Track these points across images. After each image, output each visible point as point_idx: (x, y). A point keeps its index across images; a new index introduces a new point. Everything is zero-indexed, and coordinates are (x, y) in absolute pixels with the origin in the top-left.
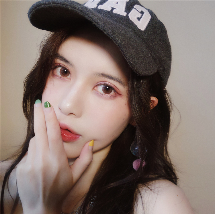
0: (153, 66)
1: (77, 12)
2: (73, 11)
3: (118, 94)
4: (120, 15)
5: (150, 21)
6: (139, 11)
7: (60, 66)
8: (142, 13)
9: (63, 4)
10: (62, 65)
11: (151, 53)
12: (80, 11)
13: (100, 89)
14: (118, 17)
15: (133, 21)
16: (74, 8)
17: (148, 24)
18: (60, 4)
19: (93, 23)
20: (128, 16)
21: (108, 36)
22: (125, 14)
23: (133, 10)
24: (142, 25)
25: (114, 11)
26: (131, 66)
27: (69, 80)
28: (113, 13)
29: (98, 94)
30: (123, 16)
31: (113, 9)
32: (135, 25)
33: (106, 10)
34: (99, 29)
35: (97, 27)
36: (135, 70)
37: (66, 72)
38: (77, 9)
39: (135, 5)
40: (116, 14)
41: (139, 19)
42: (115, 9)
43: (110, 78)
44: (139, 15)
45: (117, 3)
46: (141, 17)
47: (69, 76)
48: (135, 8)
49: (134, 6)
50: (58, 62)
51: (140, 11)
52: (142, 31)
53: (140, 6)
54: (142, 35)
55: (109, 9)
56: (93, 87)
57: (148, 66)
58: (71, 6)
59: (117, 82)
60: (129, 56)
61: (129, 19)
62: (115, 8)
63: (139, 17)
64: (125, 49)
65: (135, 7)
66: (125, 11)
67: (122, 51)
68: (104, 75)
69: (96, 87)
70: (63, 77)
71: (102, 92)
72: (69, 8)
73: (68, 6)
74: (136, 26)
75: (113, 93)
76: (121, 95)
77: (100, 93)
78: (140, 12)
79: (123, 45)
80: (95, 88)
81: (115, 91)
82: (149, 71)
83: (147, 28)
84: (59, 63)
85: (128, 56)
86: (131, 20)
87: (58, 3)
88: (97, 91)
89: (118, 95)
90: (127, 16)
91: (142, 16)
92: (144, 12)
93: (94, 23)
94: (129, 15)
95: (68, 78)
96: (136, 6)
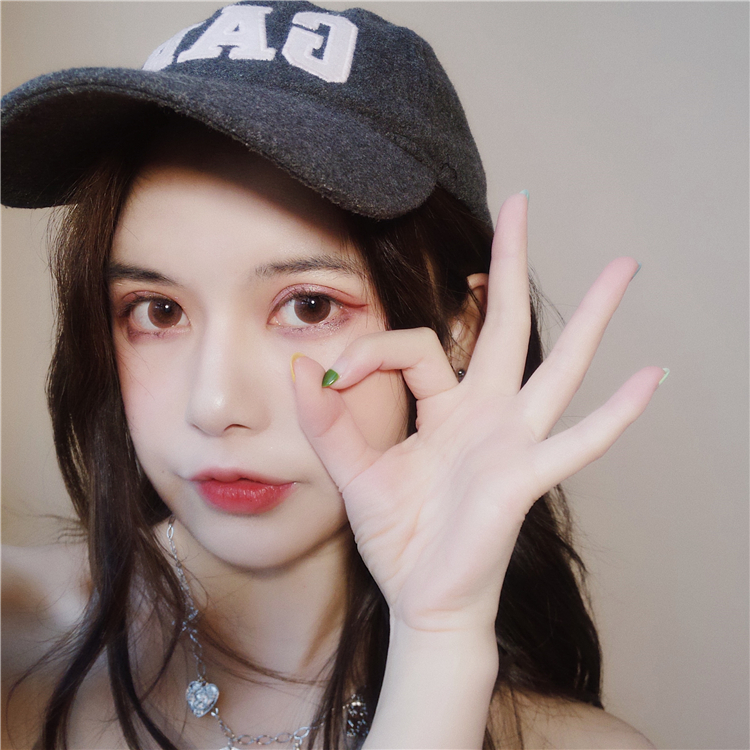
0: (413, 177)
1: (95, 91)
2: (85, 93)
3: (350, 306)
4: (254, 61)
5: (357, 45)
6: (311, 30)
7: (141, 299)
8: (324, 31)
9: (47, 90)
10: (146, 294)
11: (395, 138)
12: (103, 83)
13: (290, 314)
14: (251, 69)
15: (301, 67)
16: (82, 84)
17: (355, 54)
18: (41, 92)
19: (160, 103)
20: (283, 57)
21: (222, 131)
22: (269, 54)
23: (294, 32)
24: (335, 66)
25: (233, 55)
26: (336, 200)
27: (187, 330)
28: (230, 61)
29: (288, 333)
30: (267, 61)
31: (226, 50)
32: (311, 76)
33: (203, 57)
34: (184, 115)
35: (177, 111)
36: (356, 208)
37: (167, 312)
38: (92, 83)
39: (294, 14)
40: (242, 62)
41: (318, 54)
42: (234, 49)
43: (304, 266)
44: (316, 41)
45: (237, 29)
46: (324, 44)
47: (183, 320)
48: (297, 25)
49: (290, 17)
50: (131, 290)
51: (316, 27)
52: (340, 85)
53: (310, 13)
54: (346, 97)
55: (216, 53)
56: (266, 320)
57: (394, 183)
58: (72, 85)
59: (329, 272)
60: (310, 174)
61: (287, 64)
62: (233, 46)
63: (317, 47)
64: (289, 157)
65: (295, 21)
66: (269, 45)
67: (282, 165)
68: (280, 268)
69: (274, 315)
70: (165, 330)
71: (300, 323)
72: (71, 91)
73: (64, 87)
74: (317, 78)
75: (334, 310)
76: (364, 306)
77: (294, 329)
78: (316, 32)
79: (278, 146)
80: (274, 320)
81: (339, 302)
82: (406, 195)
83: (354, 71)
84: (133, 292)
85: (307, 175)
86: (294, 65)
87: (34, 94)
88: (283, 326)
89: (352, 310)
90: (279, 56)
91: (325, 40)
92: (329, 27)
93: (162, 103)
94: (285, 52)
95: (181, 327)
96: (298, 18)
